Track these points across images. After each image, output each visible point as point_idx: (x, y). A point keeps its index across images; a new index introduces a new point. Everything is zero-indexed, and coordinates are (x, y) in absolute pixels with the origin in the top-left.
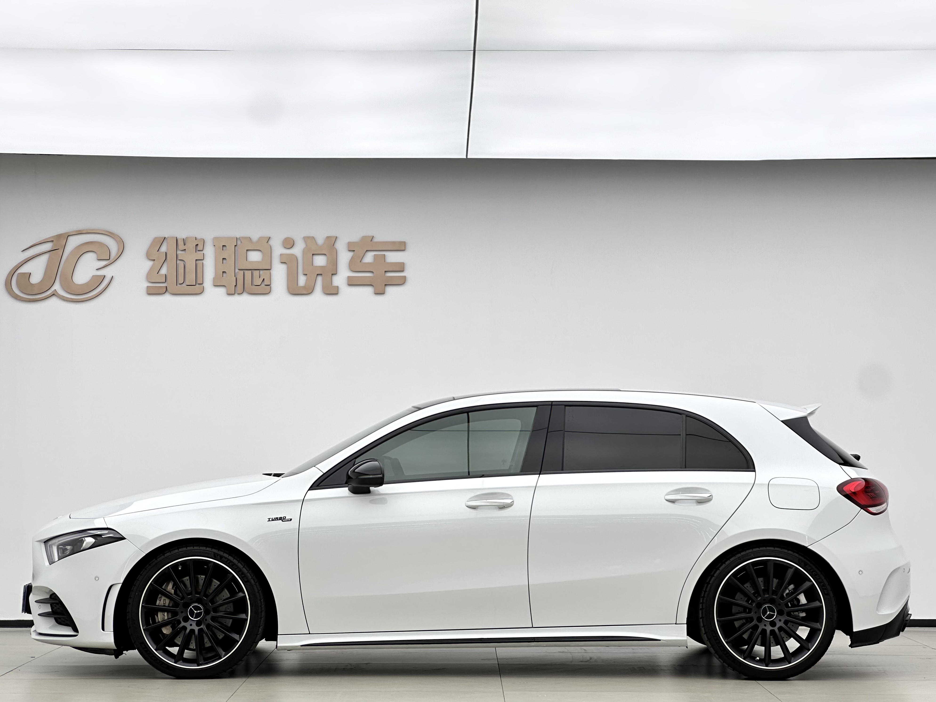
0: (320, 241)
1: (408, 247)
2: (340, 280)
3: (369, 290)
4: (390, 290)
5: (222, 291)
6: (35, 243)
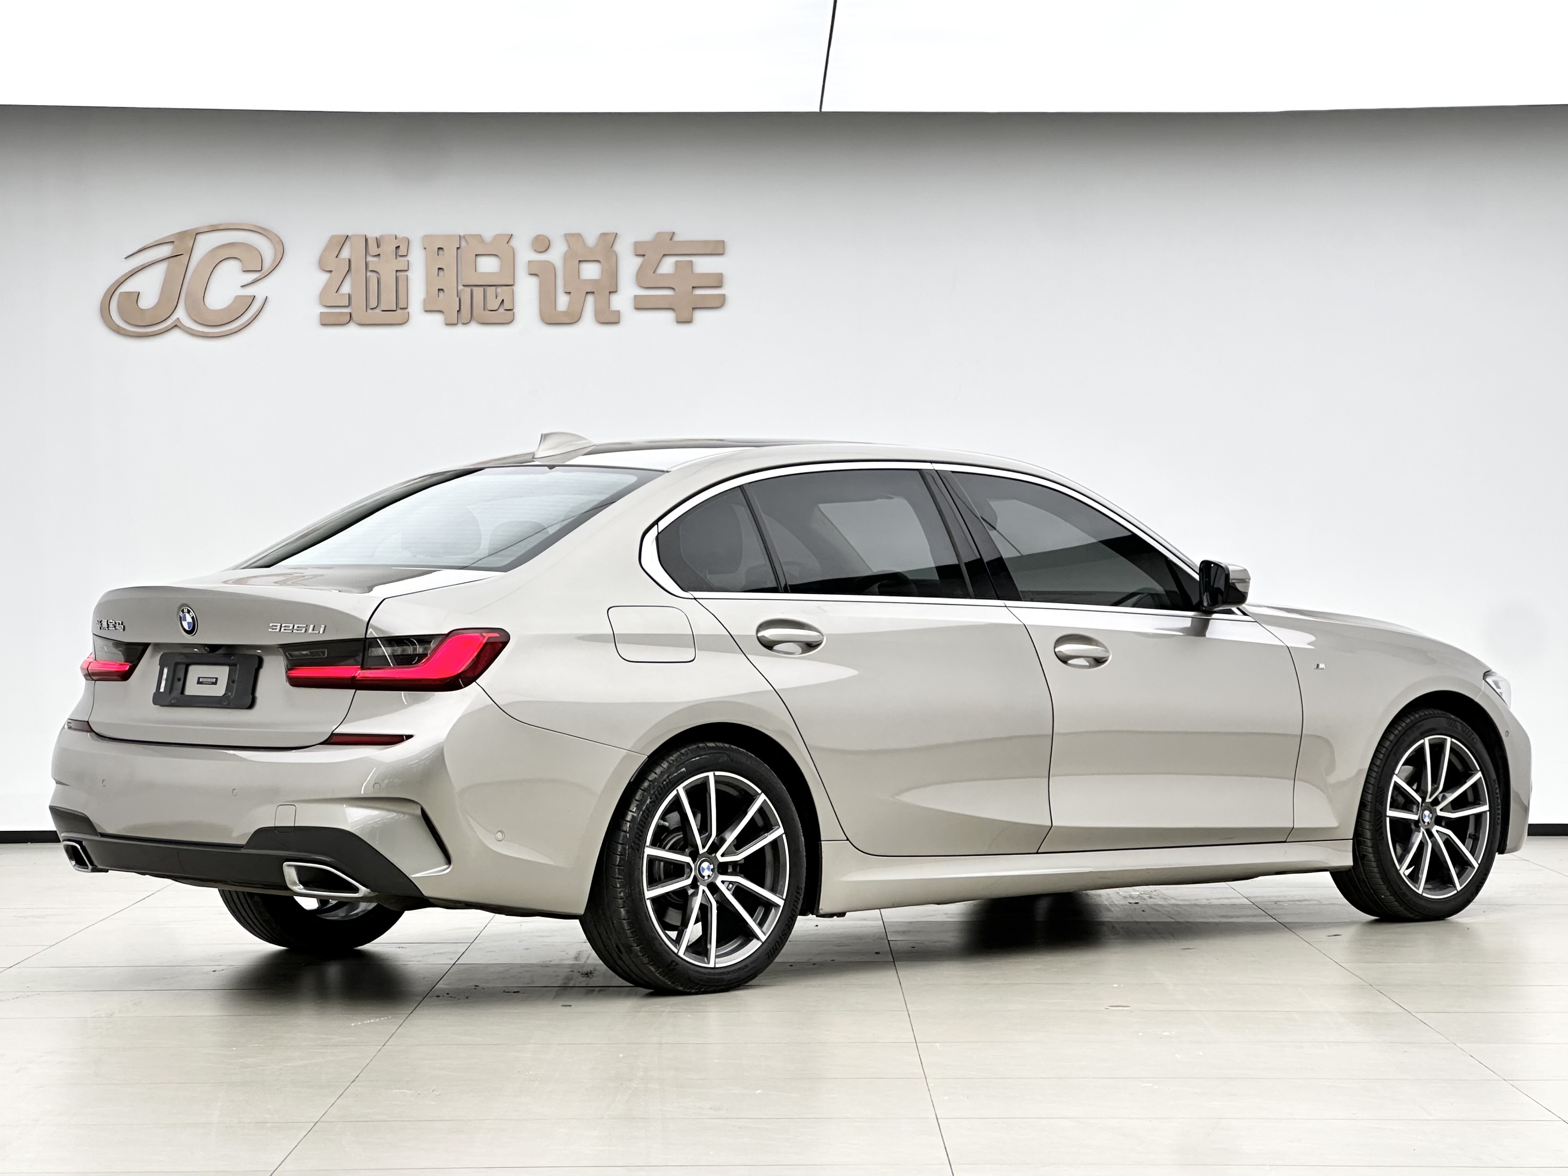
0: (591, 239)
1: (730, 249)
2: (622, 301)
3: (669, 316)
4: (699, 315)
5: (438, 318)
6: (145, 246)
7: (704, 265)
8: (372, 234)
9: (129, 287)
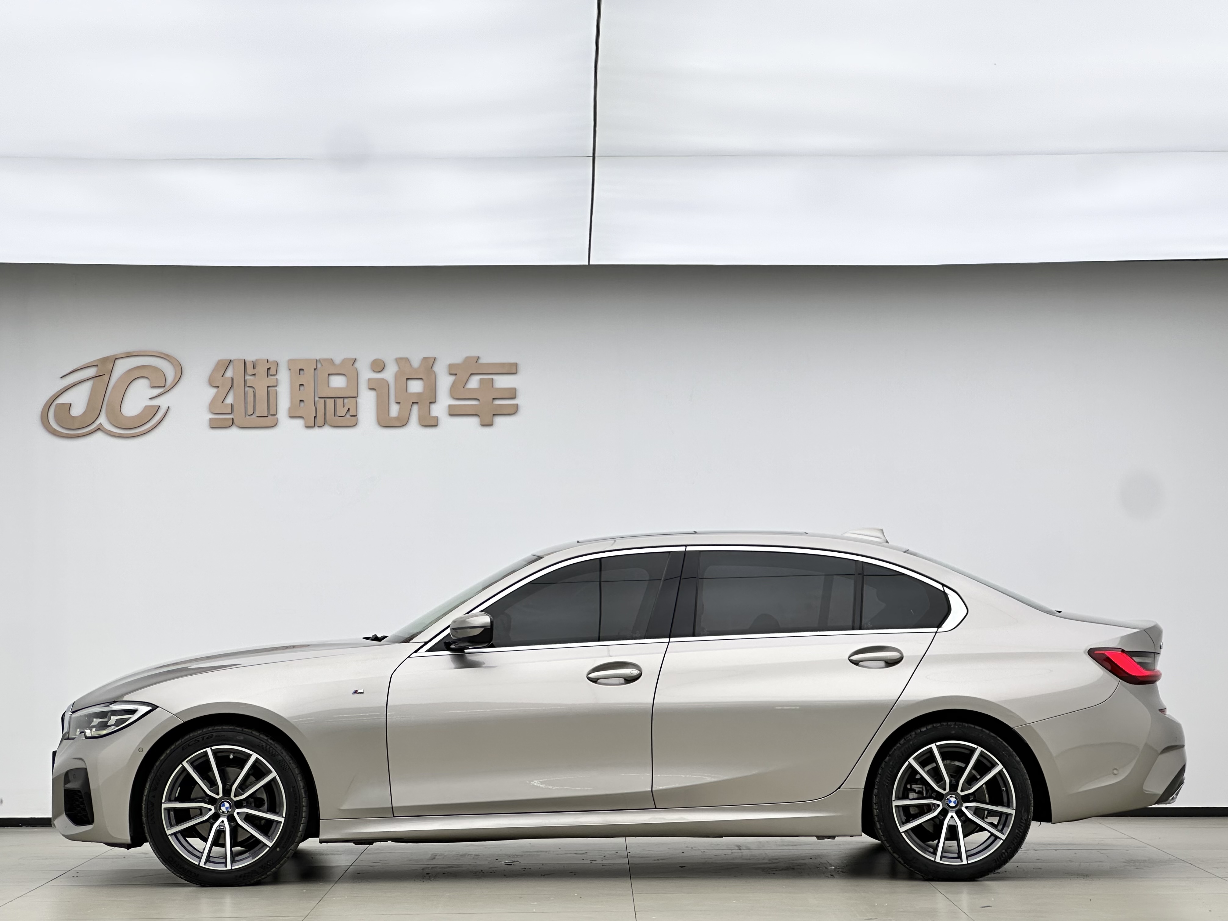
1: (521, 368)
2: (439, 410)
3: (475, 421)
4: (499, 421)
5: (300, 423)
6: (76, 368)
7: (502, 382)
8: (250, 358)
9: (63, 400)
